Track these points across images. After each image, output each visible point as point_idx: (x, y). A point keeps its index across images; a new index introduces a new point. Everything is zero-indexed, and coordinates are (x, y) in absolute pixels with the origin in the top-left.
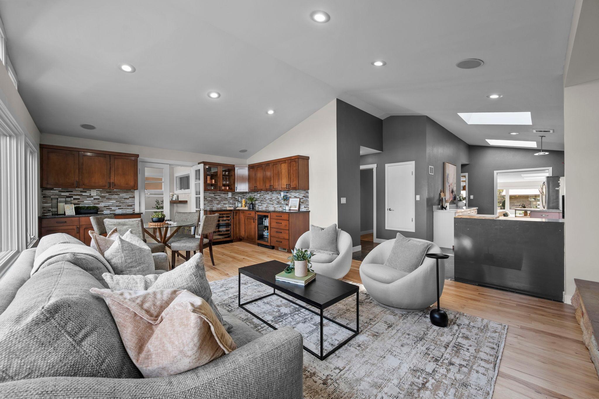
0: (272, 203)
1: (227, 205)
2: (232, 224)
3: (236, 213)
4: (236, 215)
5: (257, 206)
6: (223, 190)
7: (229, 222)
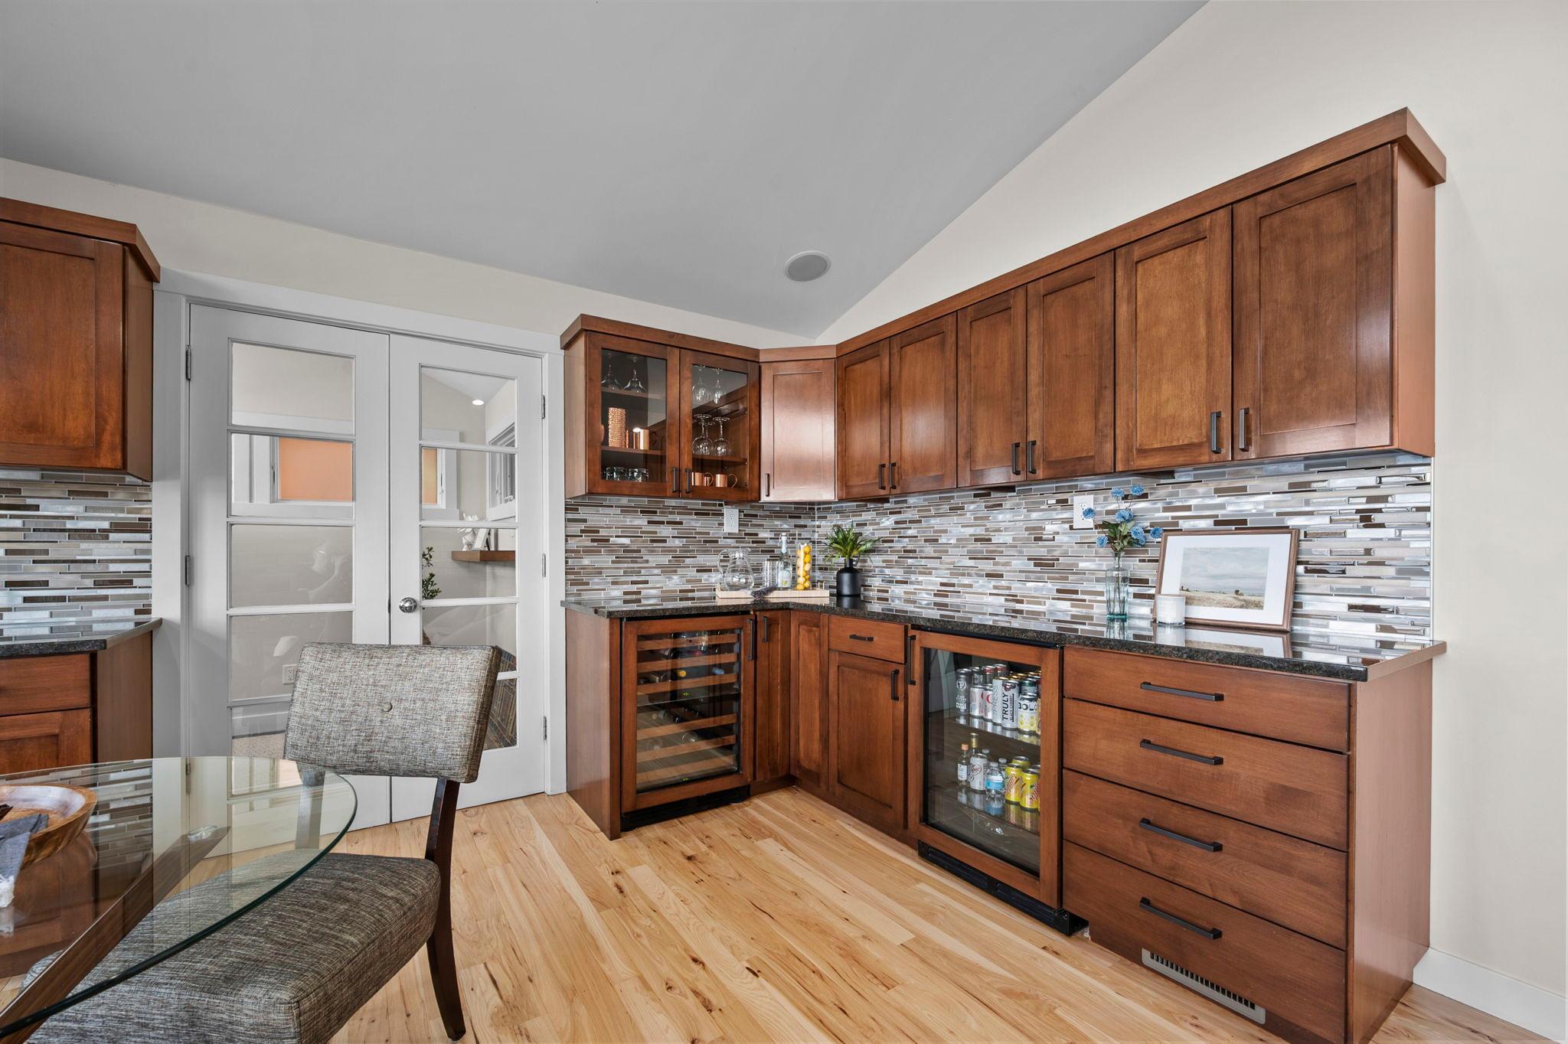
0: (988, 566)
1: (714, 578)
2: (746, 692)
3: (771, 624)
4: (769, 639)
5: (876, 582)
6: (694, 492)
7: (731, 678)
